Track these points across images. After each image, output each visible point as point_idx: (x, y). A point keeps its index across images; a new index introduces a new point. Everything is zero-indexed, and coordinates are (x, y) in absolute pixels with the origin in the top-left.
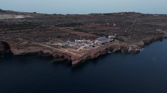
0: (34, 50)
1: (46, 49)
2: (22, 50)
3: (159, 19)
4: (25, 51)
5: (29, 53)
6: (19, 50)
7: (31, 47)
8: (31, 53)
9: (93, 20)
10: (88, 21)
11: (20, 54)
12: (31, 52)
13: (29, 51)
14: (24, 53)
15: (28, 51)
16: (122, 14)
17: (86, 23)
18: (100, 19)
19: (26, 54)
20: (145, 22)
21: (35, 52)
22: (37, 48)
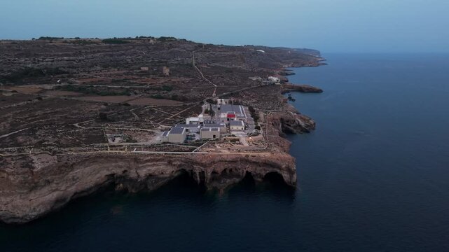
0: (90, 177)
1: (147, 161)
2: (46, 190)
3: (235, 56)
4: (57, 190)
5: (76, 193)
6: (32, 196)
7: (78, 171)
8: (82, 192)
9: (93, 58)
10: (80, 60)
11: (49, 208)
12: (80, 189)
13: (73, 189)
14: (58, 201)
15: (68, 187)
16: (151, 41)
17: (73, 67)
18: (111, 56)
19: (68, 200)
20: (214, 62)
21: (92, 184)
22: (96, 166)
